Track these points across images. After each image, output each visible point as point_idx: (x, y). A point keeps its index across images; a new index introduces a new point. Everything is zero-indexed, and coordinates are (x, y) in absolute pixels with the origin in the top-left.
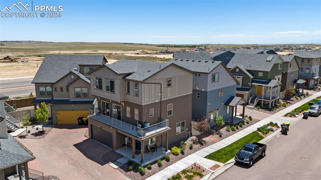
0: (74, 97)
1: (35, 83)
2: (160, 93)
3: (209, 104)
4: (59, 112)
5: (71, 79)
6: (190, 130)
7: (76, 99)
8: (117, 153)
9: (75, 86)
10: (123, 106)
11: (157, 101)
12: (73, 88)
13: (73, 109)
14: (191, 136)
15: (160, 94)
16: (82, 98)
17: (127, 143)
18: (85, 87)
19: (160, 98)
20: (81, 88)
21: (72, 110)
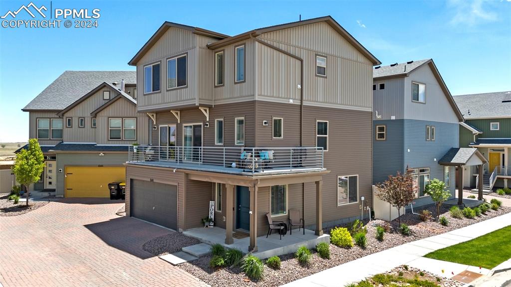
0: (106, 140)
1: (31, 111)
2: (300, 82)
3: (409, 150)
4: (70, 170)
5: (104, 99)
6: (369, 202)
7: (110, 142)
8: (185, 236)
9: (111, 115)
10: (208, 120)
11: (291, 101)
12: (106, 118)
13: (101, 164)
14: (373, 219)
15: (299, 86)
16: (122, 140)
17: (213, 217)
18: (131, 115)
19: (300, 98)
20: (122, 118)
21: (99, 166)
